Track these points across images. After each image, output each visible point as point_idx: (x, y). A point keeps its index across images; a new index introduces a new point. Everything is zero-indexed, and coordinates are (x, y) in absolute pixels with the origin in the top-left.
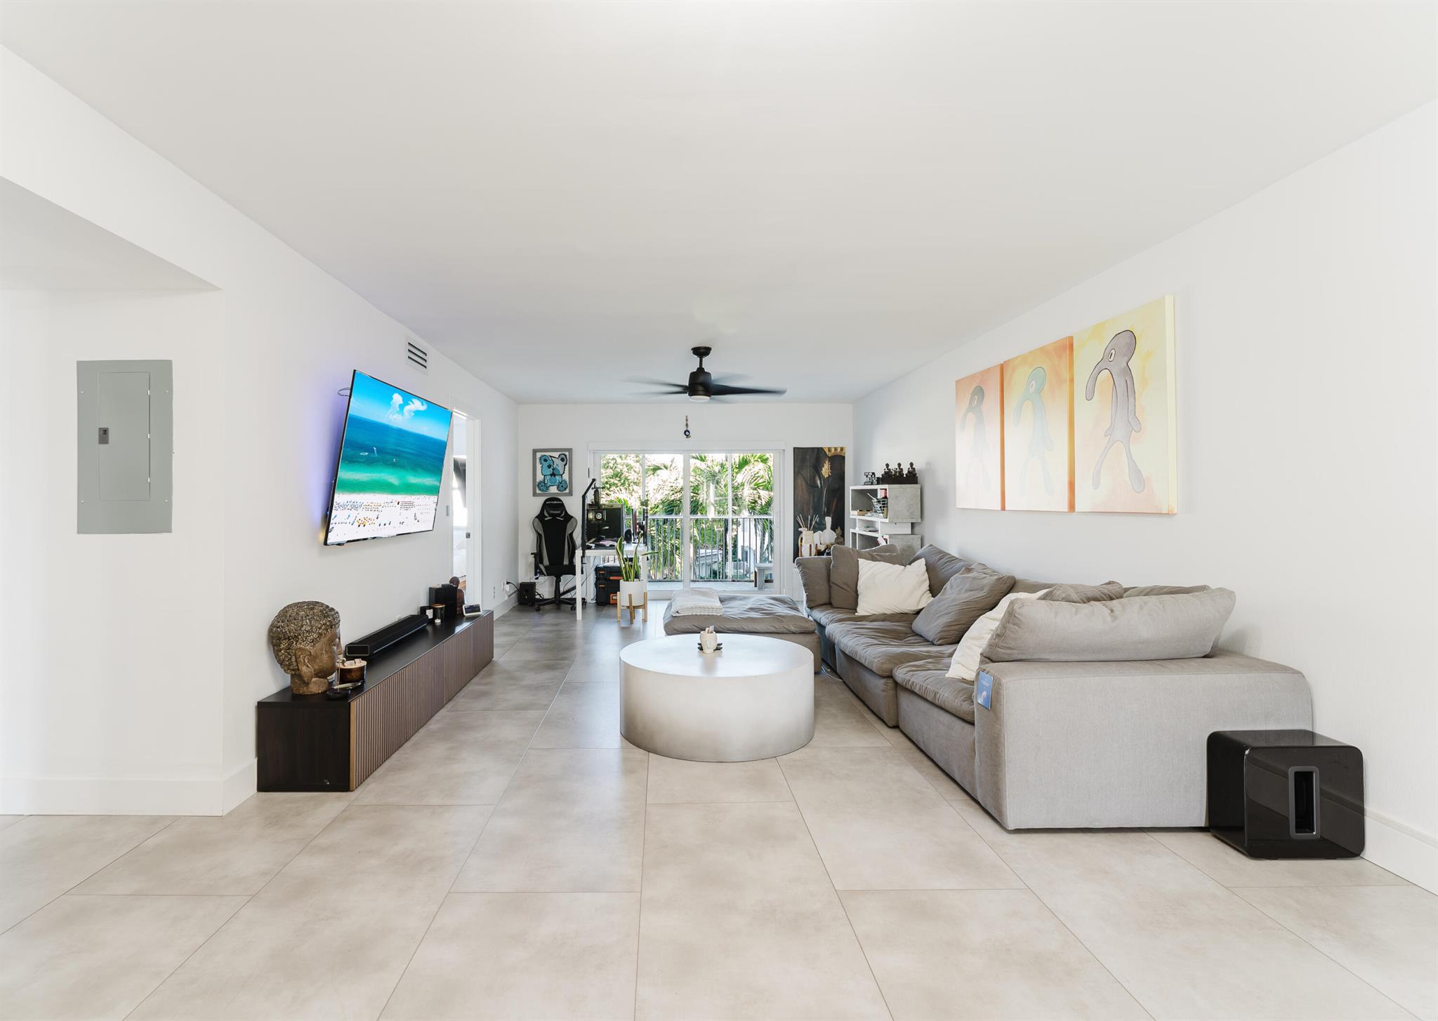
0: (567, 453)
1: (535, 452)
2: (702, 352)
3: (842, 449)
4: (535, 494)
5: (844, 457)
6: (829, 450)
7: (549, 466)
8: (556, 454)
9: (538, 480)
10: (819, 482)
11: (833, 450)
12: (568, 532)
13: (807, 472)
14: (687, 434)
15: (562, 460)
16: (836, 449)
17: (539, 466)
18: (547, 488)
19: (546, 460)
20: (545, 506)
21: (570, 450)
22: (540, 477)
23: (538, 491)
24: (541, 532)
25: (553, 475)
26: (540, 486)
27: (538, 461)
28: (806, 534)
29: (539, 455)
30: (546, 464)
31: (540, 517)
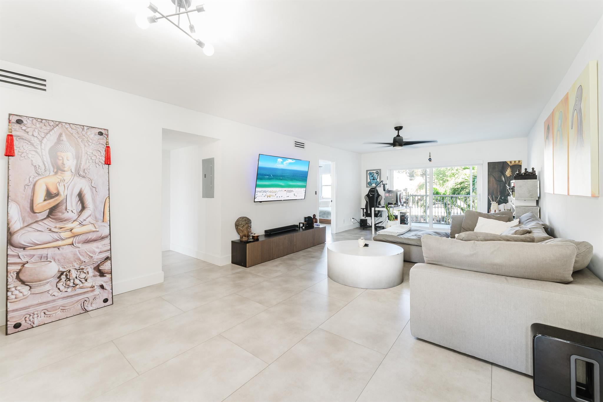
0: (379, 171)
1: (367, 171)
2: (398, 128)
3: (519, 161)
4: (367, 187)
5: (521, 166)
6: (511, 162)
7: (372, 176)
8: (375, 172)
9: (368, 182)
10: (503, 179)
11: (513, 162)
12: (379, 201)
13: (497, 174)
14: (430, 160)
15: (377, 174)
16: (515, 162)
17: (368, 176)
18: (371, 184)
19: (371, 174)
20: (370, 191)
21: (380, 170)
22: (369, 181)
23: (368, 186)
24: (368, 201)
25: (374, 179)
26: (369, 184)
27: (368, 174)
28: (494, 205)
29: (368, 172)
30: (371, 175)
31: (368, 195)
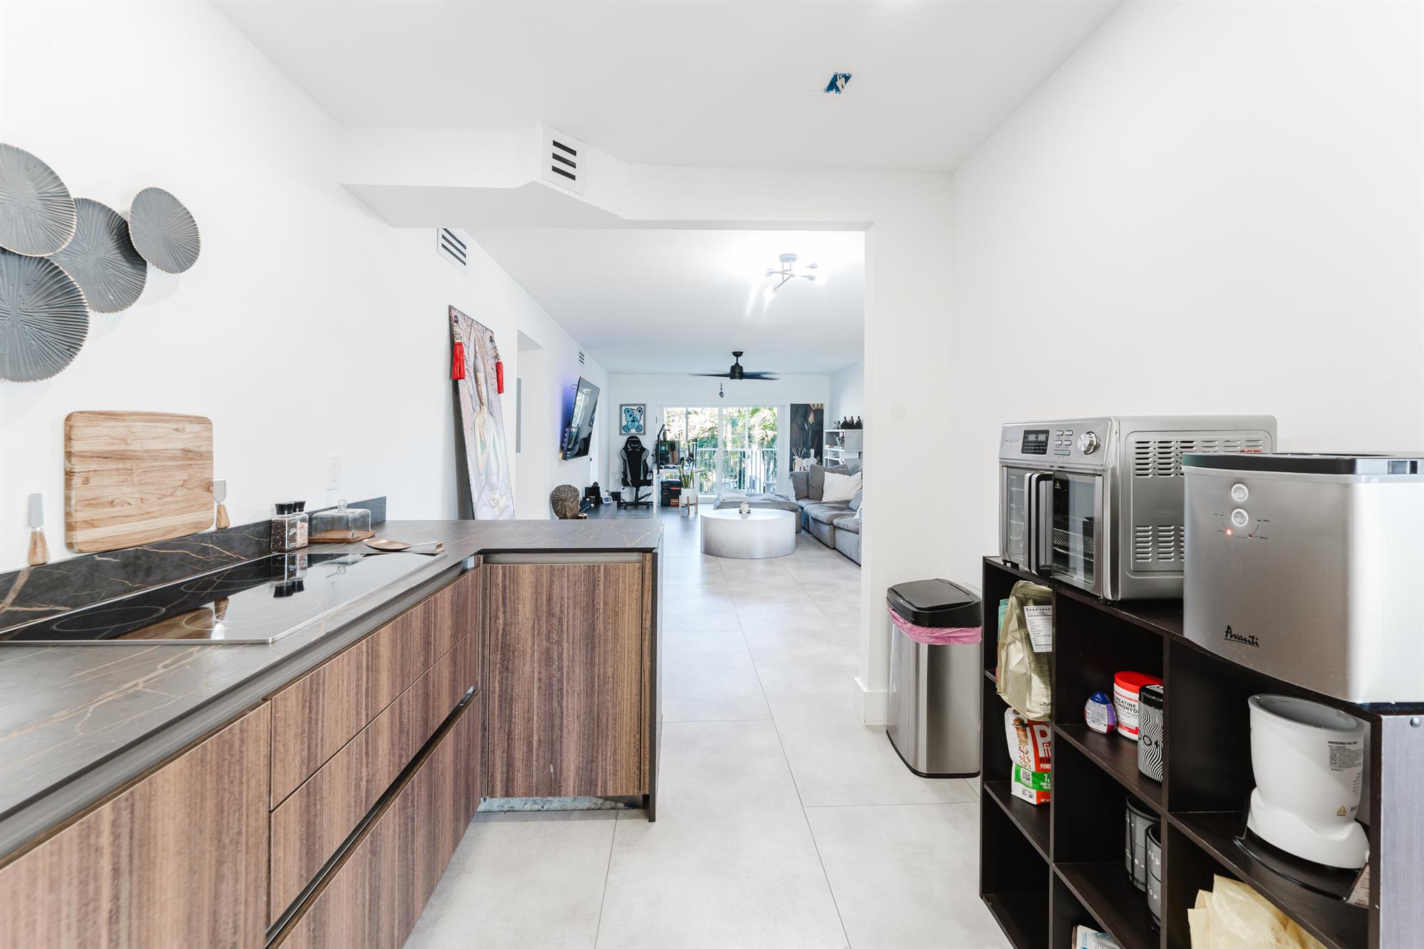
0: (642, 407)
1: (621, 406)
2: (737, 354)
3: (822, 405)
4: (621, 434)
5: (823, 411)
6: (814, 405)
7: (631, 416)
8: (635, 408)
9: (623, 425)
10: (806, 426)
11: (816, 406)
12: (643, 459)
13: (799, 420)
14: (721, 394)
15: (640, 411)
16: (818, 405)
17: (624, 415)
18: (629, 430)
19: (628, 412)
20: (628, 441)
21: (644, 405)
22: (624, 423)
23: (623, 432)
24: (626, 459)
25: (633, 421)
26: (625, 429)
27: (623, 412)
28: (797, 459)
29: (624, 408)
30: (629, 414)
31: (625, 448)
